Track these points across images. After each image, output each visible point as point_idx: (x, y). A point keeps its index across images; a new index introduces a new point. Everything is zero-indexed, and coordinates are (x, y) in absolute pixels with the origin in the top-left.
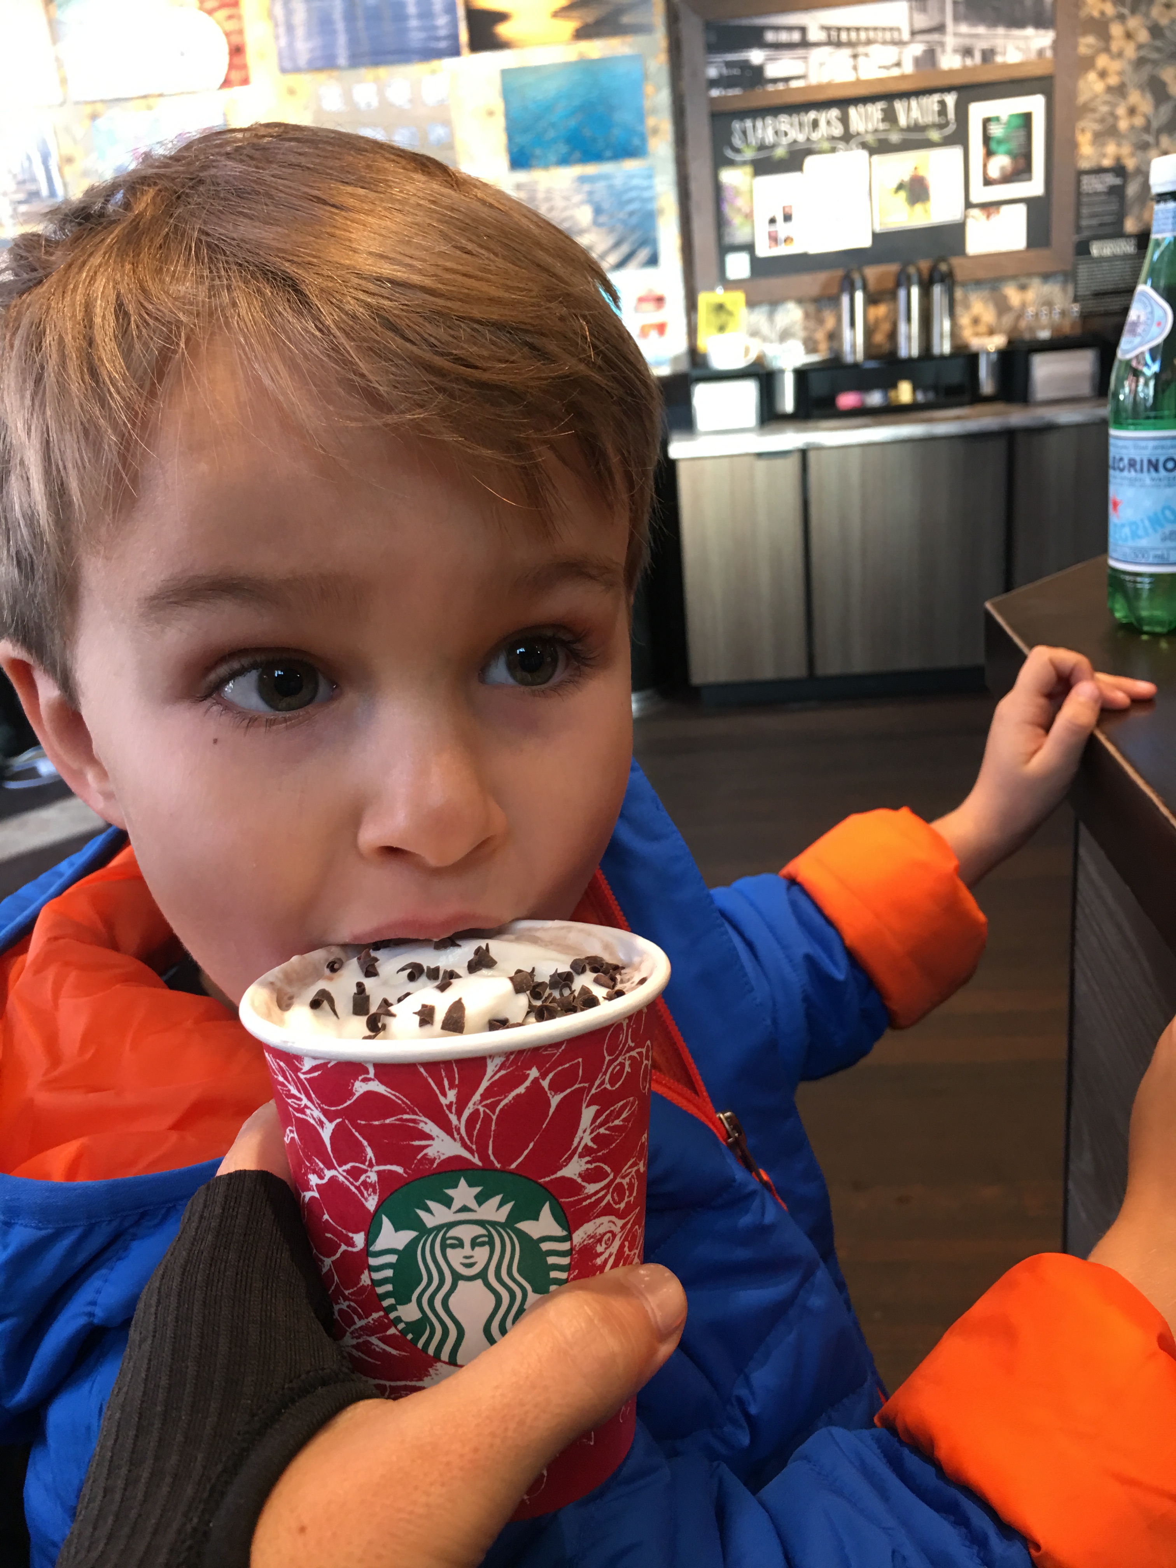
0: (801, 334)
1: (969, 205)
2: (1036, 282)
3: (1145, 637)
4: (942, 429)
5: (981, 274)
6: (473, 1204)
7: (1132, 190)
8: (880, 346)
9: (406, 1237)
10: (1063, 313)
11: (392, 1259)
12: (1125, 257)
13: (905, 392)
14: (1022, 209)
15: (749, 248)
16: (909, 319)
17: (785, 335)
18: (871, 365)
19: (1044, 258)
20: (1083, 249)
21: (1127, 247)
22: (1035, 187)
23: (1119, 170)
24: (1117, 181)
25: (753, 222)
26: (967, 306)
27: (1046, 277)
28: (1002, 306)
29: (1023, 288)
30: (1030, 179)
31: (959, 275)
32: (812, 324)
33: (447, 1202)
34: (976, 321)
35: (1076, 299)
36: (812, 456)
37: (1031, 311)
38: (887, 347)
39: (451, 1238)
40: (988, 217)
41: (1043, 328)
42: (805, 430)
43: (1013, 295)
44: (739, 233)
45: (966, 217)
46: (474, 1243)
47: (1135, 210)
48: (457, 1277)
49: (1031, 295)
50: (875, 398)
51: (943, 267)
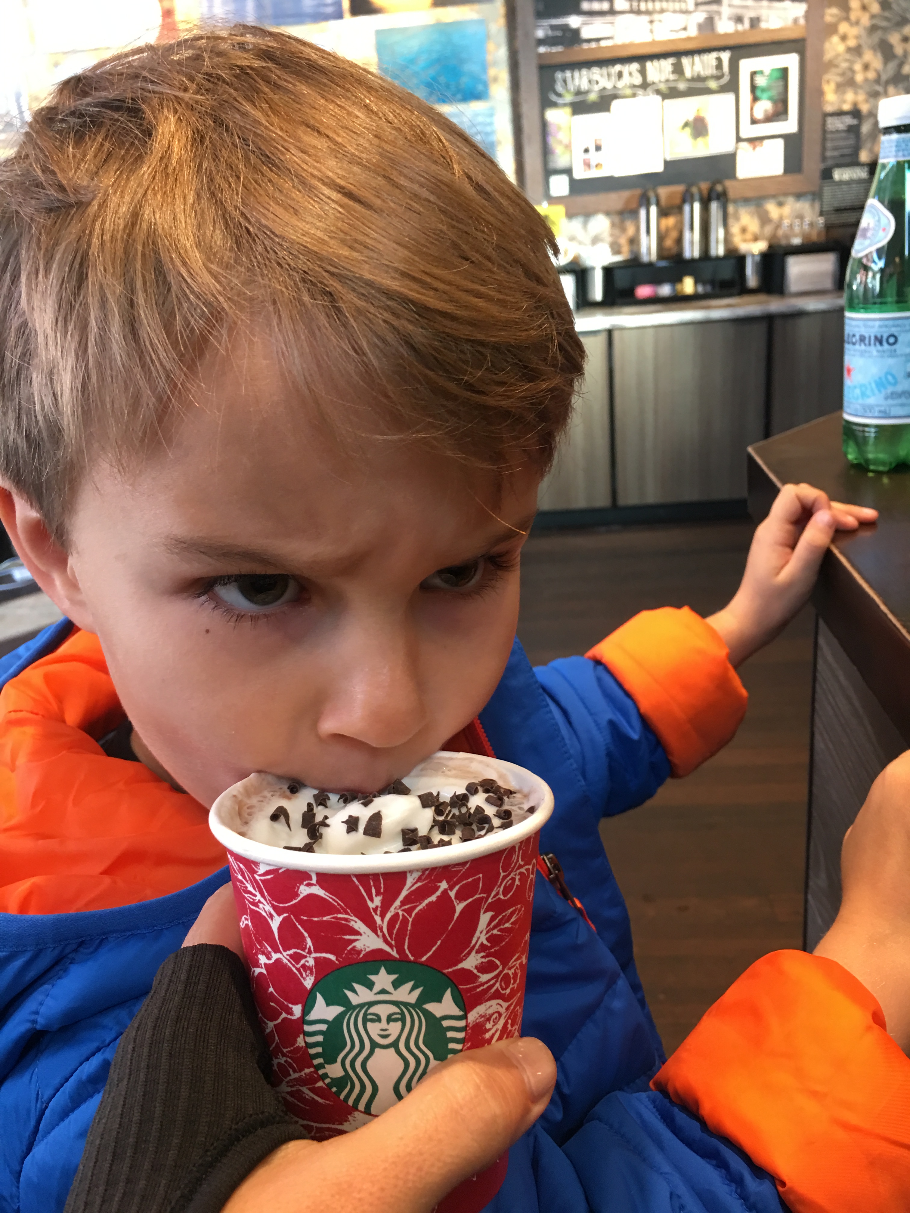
0: (608, 239)
1: (739, 139)
2: (790, 200)
3: (871, 474)
4: (717, 314)
5: (749, 194)
6: (390, 988)
7: (865, 128)
8: (669, 249)
9: (336, 1010)
10: (811, 225)
11: (323, 1027)
12: (860, 181)
13: (688, 285)
14: (781, 142)
15: (568, 171)
16: (692, 228)
17: (595, 240)
18: (663, 264)
19: (796, 181)
20: (827, 174)
21: (861, 173)
22: (790, 125)
23: (856, 113)
24: (855, 122)
25: (571, 151)
26: (737, 219)
27: (799, 196)
28: (765, 219)
29: (780, 204)
30: (787, 119)
31: (731, 194)
32: (617, 232)
33: (370, 985)
34: (744, 230)
35: (821, 214)
36: (616, 335)
37: (786, 222)
38: (674, 251)
39: (371, 1014)
40: (754, 148)
41: (796, 236)
42: (611, 314)
43: (772, 209)
44: (561, 160)
45: (737, 148)
46: (390, 1019)
47: (868, 145)
48: (374, 1045)
49: (787, 210)
50: (665, 290)
51: (719, 188)
